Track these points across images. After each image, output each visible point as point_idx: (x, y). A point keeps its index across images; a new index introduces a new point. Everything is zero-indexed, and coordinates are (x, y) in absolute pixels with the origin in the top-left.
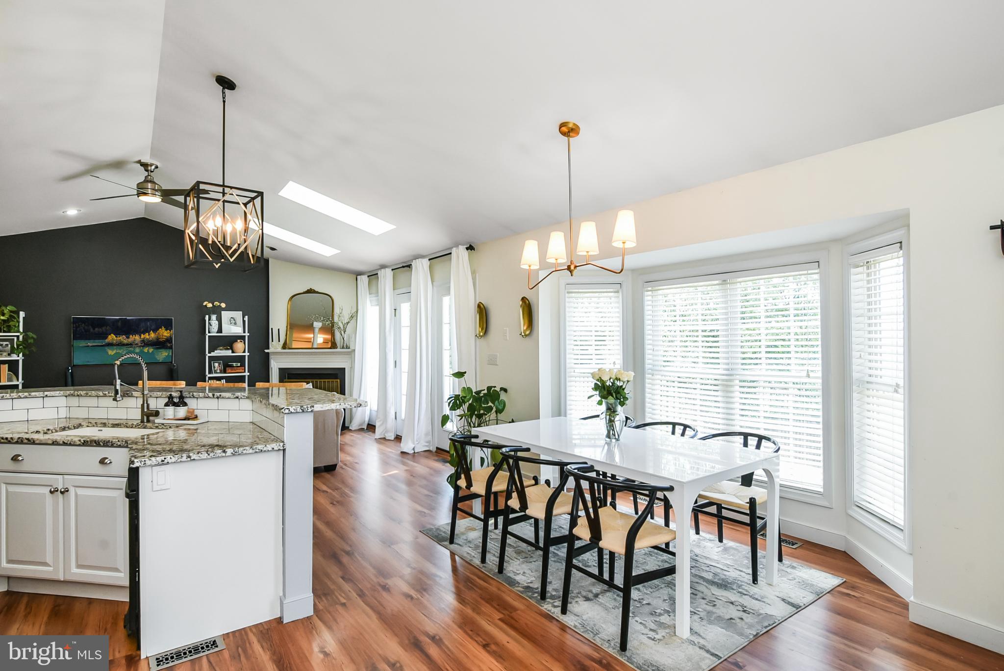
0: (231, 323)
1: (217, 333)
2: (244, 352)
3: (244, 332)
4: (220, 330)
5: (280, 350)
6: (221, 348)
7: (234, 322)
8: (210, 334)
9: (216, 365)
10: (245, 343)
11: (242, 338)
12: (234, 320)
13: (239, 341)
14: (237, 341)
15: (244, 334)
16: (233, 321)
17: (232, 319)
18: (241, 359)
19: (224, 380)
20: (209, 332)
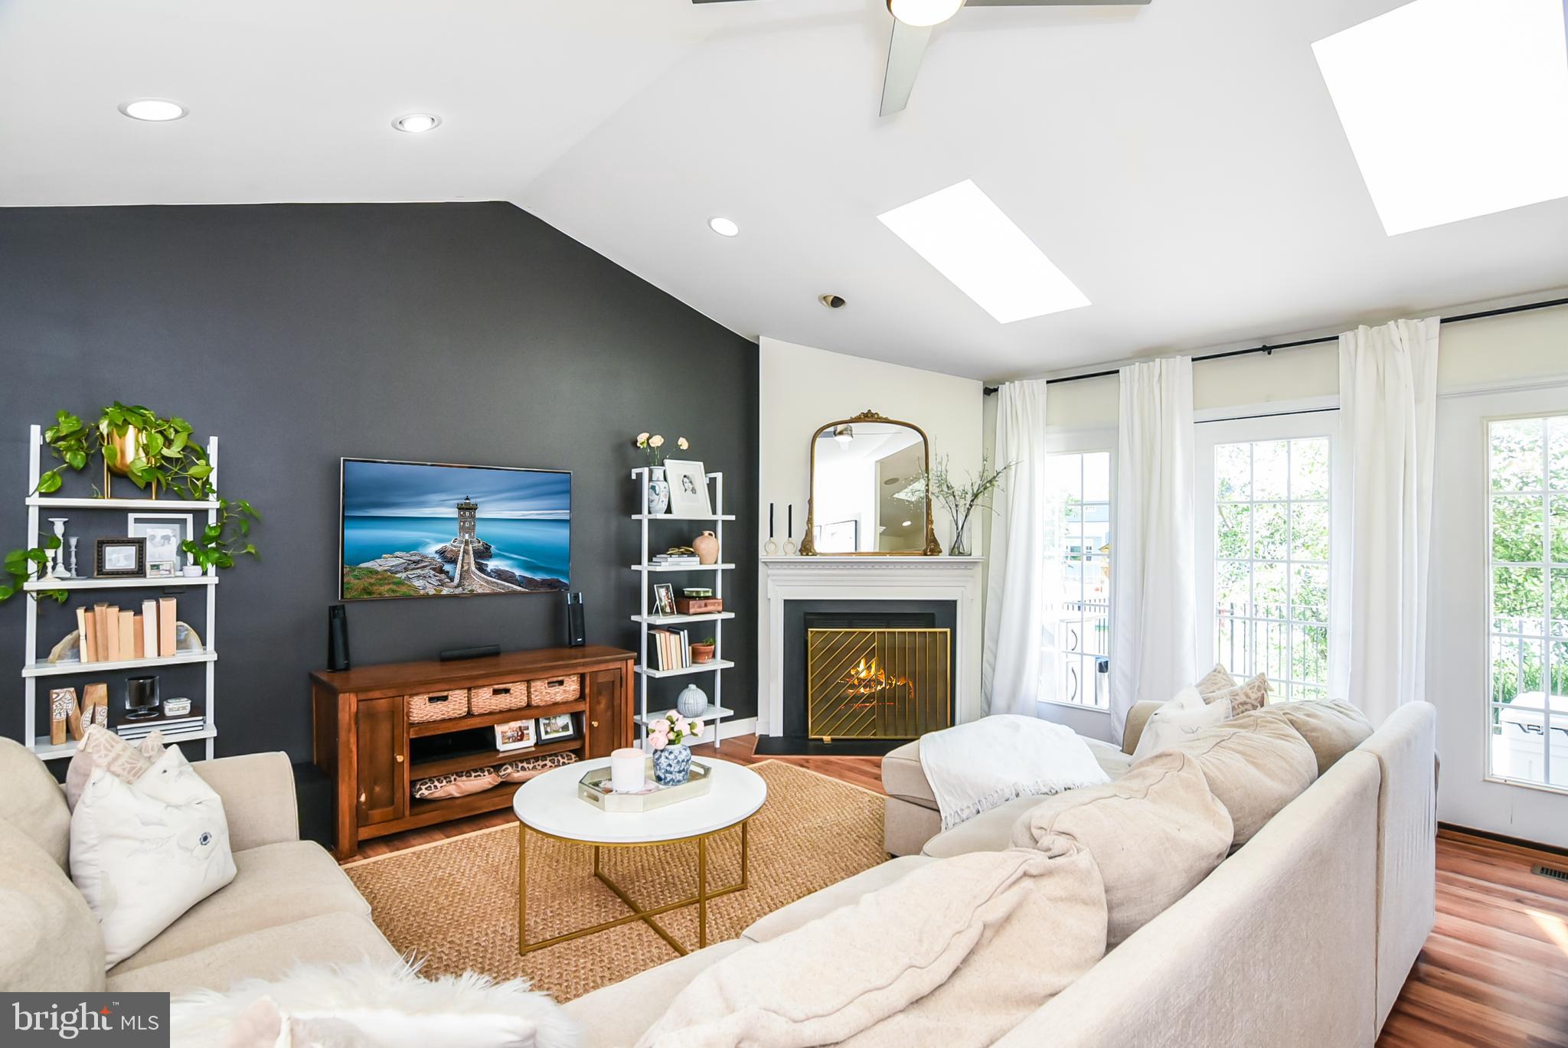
1: (664, 512)
2: (716, 560)
3: (714, 512)
4: (669, 506)
5: (789, 556)
6: (675, 550)
7: (691, 486)
8: (652, 517)
9: (663, 592)
10: (716, 539)
11: (711, 525)
12: (691, 482)
13: (706, 533)
14: (702, 534)
15: (714, 518)
16: (688, 485)
17: (686, 480)
19: (686, 631)
20: (650, 513)
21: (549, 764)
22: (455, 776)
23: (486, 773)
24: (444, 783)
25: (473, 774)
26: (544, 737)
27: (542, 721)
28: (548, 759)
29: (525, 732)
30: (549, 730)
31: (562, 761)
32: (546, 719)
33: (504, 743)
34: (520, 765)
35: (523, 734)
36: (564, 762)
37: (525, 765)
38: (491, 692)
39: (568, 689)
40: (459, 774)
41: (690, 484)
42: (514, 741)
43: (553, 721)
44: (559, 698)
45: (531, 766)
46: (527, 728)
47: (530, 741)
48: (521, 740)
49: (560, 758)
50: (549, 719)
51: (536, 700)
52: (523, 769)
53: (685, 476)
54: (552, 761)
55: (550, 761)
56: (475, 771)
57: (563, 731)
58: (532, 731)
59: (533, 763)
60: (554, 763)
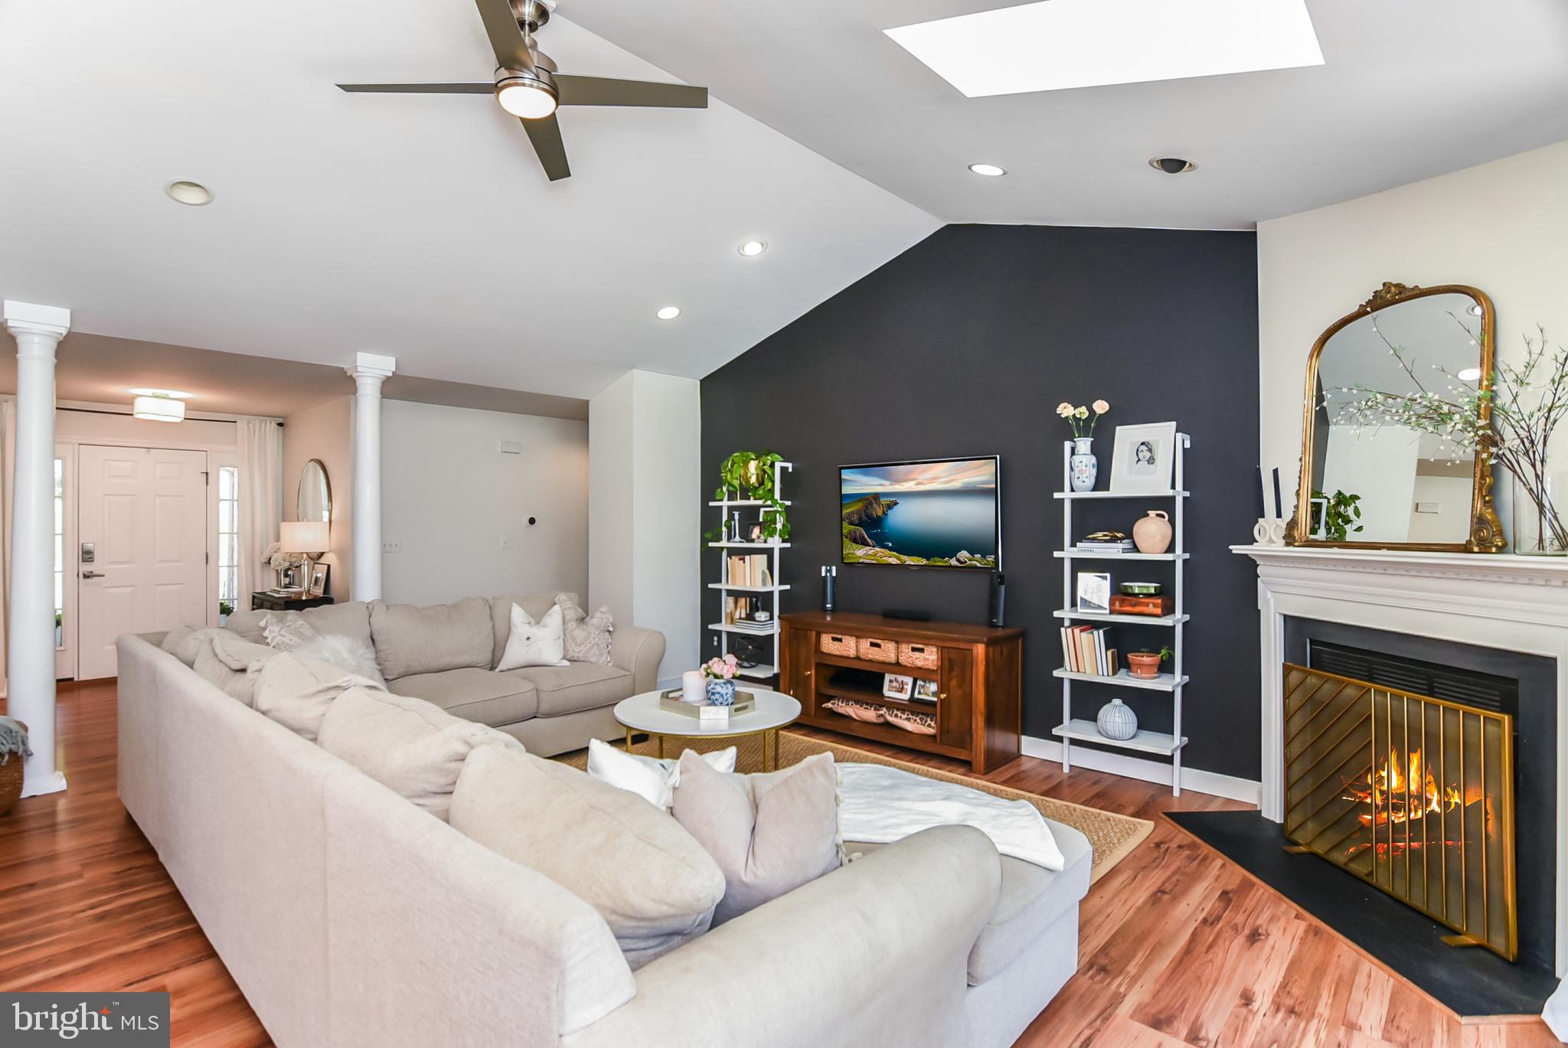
0: (1139, 460)
1: (1094, 489)
2: (1171, 549)
3: (1173, 487)
4: (1102, 480)
5: (1279, 547)
6: (1099, 535)
7: (1148, 455)
8: (1074, 496)
10: (1172, 522)
11: (1164, 504)
12: (1150, 450)
13: (1152, 513)
14: (1148, 515)
15: (1172, 493)
16: (1144, 454)
17: (1144, 448)
18: (1160, 571)
20: (1073, 490)
21: (918, 721)
22: (853, 703)
23: (873, 709)
24: (844, 704)
25: (865, 706)
26: (916, 695)
27: (919, 682)
28: (920, 716)
29: (905, 687)
30: (922, 691)
31: (929, 722)
32: (923, 681)
33: (889, 690)
34: (895, 712)
35: (903, 688)
36: (929, 724)
37: (899, 714)
38: (869, 644)
39: (927, 657)
40: (857, 702)
41: (1148, 453)
42: (896, 691)
43: (927, 685)
44: (919, 664)
45: (904, 716)
46: (907, 684)
47: (905, 696)
48: (901, 692)
49: (929, 719)
50: (925, 682)
51: (903, 660)
52: (896, 716)
53: (1143, 444)
54: (921, 719)
55: (920, 719)
56: (867, 704)
57: (932, 696)
58: (909, 687)
59: (908, 715)
60: (921, 721)
